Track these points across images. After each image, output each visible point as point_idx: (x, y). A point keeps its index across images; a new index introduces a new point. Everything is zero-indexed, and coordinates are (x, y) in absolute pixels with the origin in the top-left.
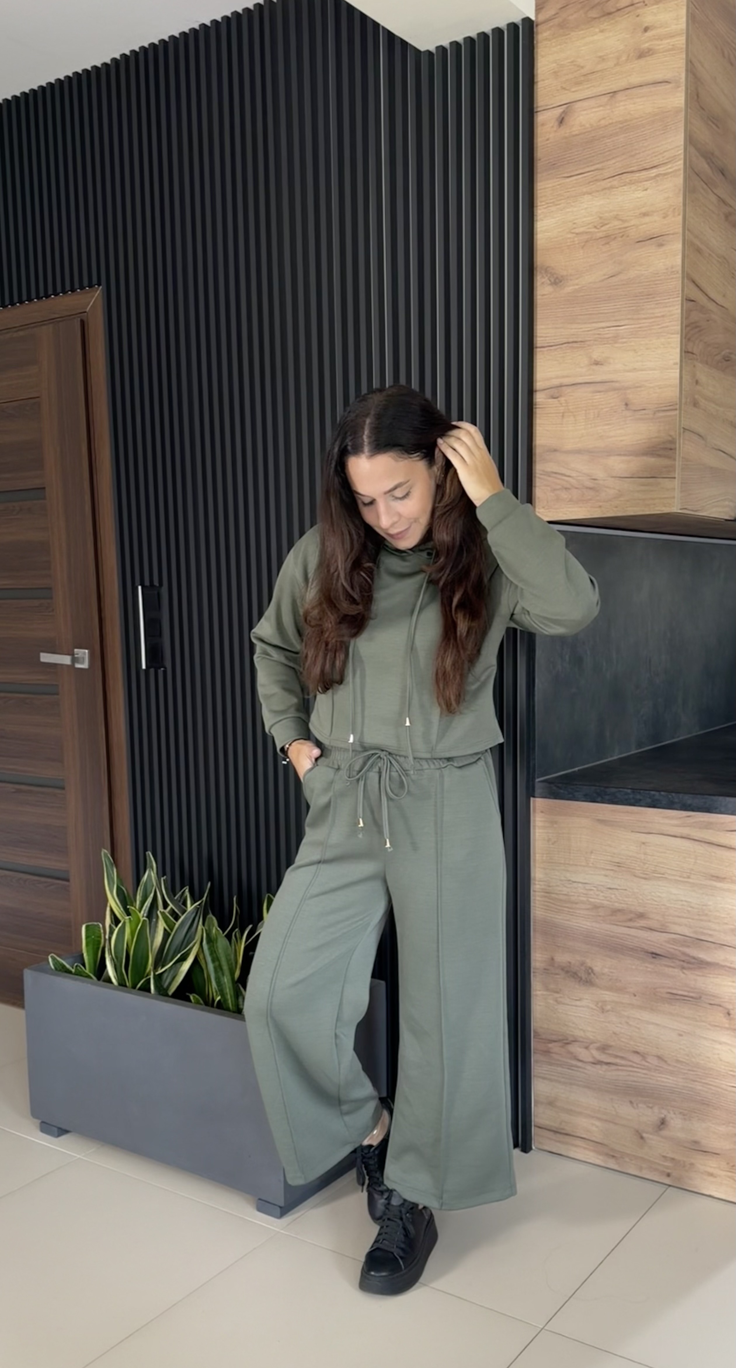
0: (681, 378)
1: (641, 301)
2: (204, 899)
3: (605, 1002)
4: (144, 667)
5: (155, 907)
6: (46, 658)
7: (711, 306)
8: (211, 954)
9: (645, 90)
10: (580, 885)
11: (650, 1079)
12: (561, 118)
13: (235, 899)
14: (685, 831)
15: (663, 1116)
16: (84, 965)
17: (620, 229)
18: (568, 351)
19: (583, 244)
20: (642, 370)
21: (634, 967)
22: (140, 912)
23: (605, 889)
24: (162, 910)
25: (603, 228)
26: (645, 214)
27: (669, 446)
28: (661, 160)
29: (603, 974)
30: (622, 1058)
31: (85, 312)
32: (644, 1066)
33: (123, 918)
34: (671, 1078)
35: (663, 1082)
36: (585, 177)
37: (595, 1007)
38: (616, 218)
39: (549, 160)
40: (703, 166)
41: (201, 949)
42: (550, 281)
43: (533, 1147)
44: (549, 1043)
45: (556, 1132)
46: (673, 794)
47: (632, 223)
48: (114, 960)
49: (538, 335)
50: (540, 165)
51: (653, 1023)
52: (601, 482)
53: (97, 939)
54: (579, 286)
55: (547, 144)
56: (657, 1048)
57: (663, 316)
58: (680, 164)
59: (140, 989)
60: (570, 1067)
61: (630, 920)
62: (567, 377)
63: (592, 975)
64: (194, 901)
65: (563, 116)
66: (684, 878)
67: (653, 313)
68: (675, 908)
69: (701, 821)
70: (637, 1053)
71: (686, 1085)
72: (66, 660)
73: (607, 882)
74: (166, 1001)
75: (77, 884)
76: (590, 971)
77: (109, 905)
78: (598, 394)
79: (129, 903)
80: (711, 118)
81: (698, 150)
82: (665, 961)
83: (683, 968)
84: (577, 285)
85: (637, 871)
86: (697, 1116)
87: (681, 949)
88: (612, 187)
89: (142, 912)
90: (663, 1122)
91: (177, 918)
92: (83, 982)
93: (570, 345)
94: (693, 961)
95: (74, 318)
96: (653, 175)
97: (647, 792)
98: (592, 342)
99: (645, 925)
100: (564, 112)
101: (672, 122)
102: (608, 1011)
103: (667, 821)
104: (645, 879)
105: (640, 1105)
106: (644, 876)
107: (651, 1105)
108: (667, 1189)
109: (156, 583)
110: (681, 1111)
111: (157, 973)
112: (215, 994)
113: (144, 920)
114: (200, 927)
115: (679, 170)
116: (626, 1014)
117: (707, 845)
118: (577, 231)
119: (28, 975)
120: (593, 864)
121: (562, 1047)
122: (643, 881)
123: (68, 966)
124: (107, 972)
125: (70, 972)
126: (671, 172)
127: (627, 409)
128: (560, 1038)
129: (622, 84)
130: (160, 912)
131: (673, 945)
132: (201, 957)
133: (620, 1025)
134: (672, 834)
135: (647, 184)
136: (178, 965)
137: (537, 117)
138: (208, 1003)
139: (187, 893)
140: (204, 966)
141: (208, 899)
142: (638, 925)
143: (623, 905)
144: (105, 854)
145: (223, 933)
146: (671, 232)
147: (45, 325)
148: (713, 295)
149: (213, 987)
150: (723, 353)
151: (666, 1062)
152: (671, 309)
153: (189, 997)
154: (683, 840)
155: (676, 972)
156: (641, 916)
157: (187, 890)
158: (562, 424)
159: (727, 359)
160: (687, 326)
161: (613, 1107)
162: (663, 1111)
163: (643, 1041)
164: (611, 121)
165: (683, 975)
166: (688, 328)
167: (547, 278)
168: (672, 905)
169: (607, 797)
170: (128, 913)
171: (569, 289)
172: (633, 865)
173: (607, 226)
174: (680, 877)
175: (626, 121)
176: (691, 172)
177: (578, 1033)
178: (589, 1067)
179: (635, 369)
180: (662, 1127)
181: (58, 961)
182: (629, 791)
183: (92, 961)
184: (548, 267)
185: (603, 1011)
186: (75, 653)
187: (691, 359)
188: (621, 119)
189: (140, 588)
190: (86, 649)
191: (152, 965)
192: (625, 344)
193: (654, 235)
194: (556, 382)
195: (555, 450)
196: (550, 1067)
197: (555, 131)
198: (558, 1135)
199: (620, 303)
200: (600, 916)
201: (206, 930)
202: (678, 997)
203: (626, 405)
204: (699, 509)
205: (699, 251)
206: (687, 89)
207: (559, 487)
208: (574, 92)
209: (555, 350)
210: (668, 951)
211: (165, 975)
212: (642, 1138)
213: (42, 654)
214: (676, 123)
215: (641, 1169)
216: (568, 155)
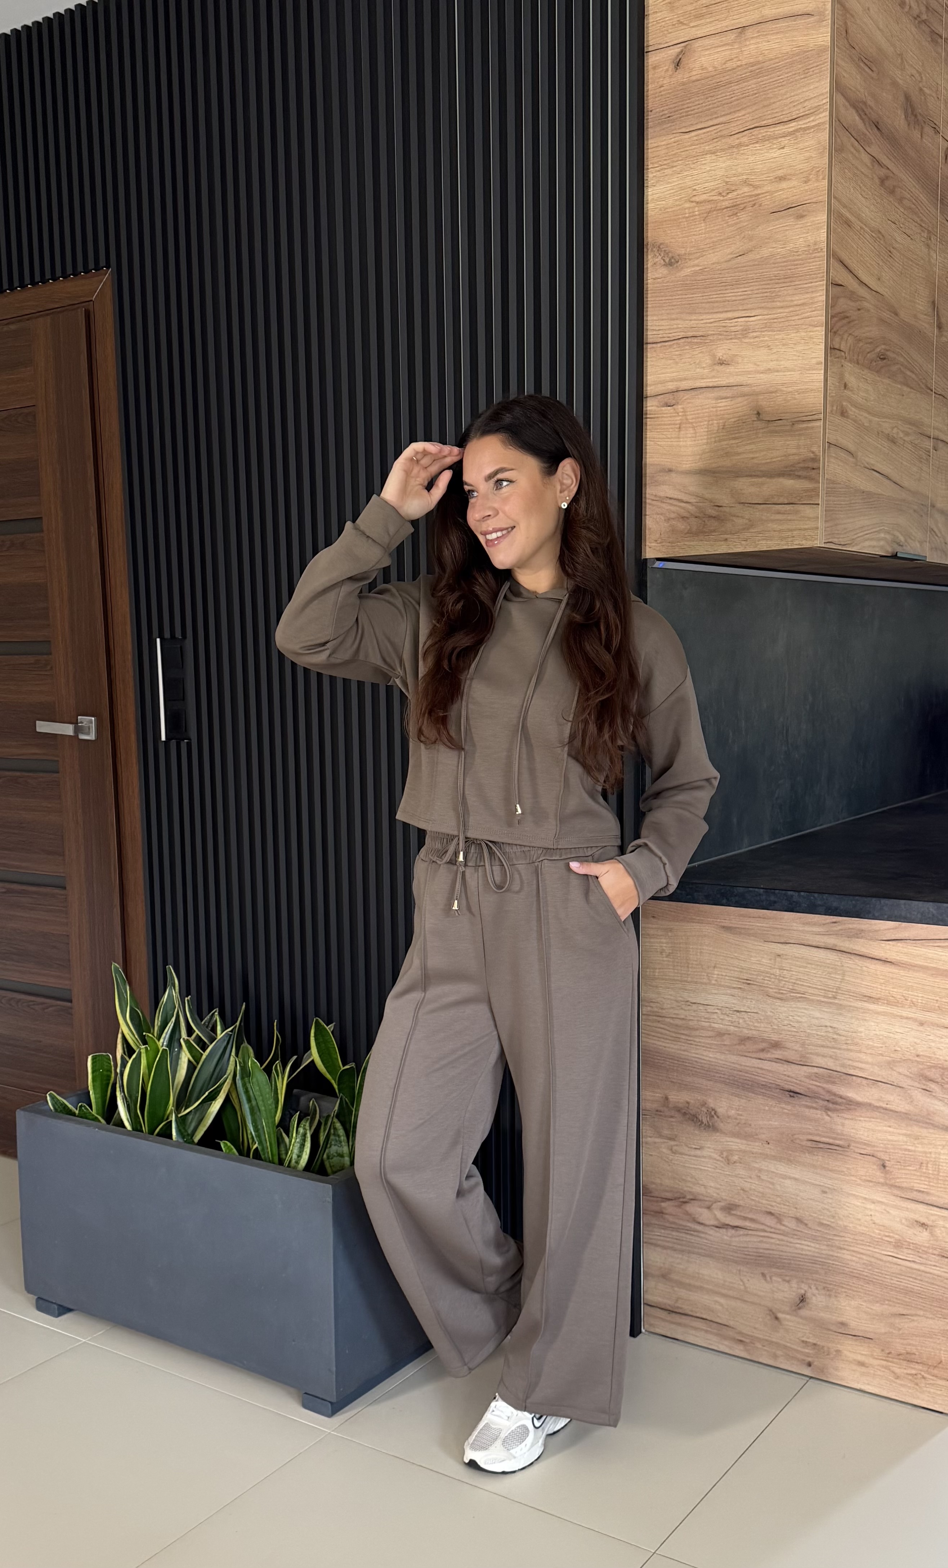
0: (826, 380)
1: (777, 286)
2: (238, 1023)
3: (731, 1152)
4: (163, 738)
5: (177, 1033)
6: (43, 727)
7: (862, 292)
8: (247, 1092)
9: (782, 24)
10: (701, 1007)
11: (787, 1246)
12: (678, 60)
13: (275, 1024)
14: (831, 941)
15: (803, 1292)
16: (91, 1106)
17: (751, 196)
18: (687, 347)
19: (705, 215)
20: (778, 371)
21: (767, 1108)
22: (159, 1040)
23: (731, 1012)
24: (186, 1038)
25: (730, 196)
26: (781, 179)
27: (810, 465)
28: (801, 111)
29: (729, 1117)
30: (752, 1220)
31: (91, 301)
32: (779, 1230)
33: (138, 1047)
34: (812, 1245)
35: (802, 1249)
36: (708, 132)
37: (718, 1158)
38: (746, 182)
39: (663, 111)
40: (852, 117)
41: (234, 1087)
42: (664, 260)
43: (643, 1330)
44: (663, 1202)
45: (671, 1312)
46: (816, 895)
47: (766, 189)
48: (126, 1099)
49: (649, 327)
50: (651, 119)
51: (790, 1178)
52: (727, 510)
53: (105, 1073)
54: (701, 268)
55: (660, 92)
56: (796, 1208)
57: (803, 304)
58: (824, 117)
59: (158, 1135)
60: (688, 1231)
61: (763, 1050)
62: (685, 379)
63: (715, 1117)
64: (225, 1027)
65: (680, 56)
66: (830, 998)
67: (792, 301)
68: (817, 1035)
69: (849, 929)
70: (771, 1213)
71: (831, 1253)
72: (68, 730)
73: (734, 1004)
74: (191, 1150)
75: (80, 1007)
76: (713, 1113)
77: (120, 1031)
78: (724, 400)
79: (144, 1027)
80: (864, 60)
81: (847, 99)
82: (805, 1101)
83: (827, 1109)
84: (698, 266)
85: (771, 990)
86: (845, 1292)
87: (825, 1085)
88: (740, 145)
89: (162, 1040)
90: (803, 1299)
91: (204, 1047)
92: (89, 1125)
93: (689, 340)
94: (840, 1100)
95: (78, 308)
96: (791, 130)
97: (784, 892)
98: (715, 337)
99: (780, 1057)
100: (682, 51)
101: (815, 64)
102: (735, 1162)
103: (807, 928)
104: (781, 999)
105: (774, 1278)
106: (776, 995)
107: (787, 1278)
108: (808, 1381)
109: (178, 635)
110: (825, 1285)
111: (180, 1115)
112: (250, 1141)
113: (164, 1049)
114: (232, 1059)
115: (824, 123)
116: (757, 1165)
117: (858, 957)
118: (697, 199)
119: (22, 1118)
120: (716, 980)
121: (679, 1206)
122: (778, 1003)
123: (70, 1106)
124: (119, 1114)
125: (74, 1114)
126: (816, 125)
127: (759, 420)
128: (676, 1195)
129: (754, 17)
130: (184, 1039)
131: (816, 1081)
132: (234, 1095)
133: (749, 1180)
134: (814, 944)
135: (785, 141)
136: (205, 1105)
137: (648, 59)
138: (244, 1151)
139: (217, 1017)
140: (237, 1108)
141: (242, 1024)
142: (773, 1056)
143: (754, 1032)
144: (116, 969)
145: (261, 1066)
146: (814, 200)
147: (41, 316)
148: (865, 278)
149: (249, 1132)
150: (878, 350)
151: (806, 1225)
152: (814, 295)
153: (219, 1143)
154: (828, 952)
155: (819, 1114)
156: (776, 1045)
157: (216, 1013)
158: (679, 438)
159: (882, 357)
160: (832, 317)
161: (742, 1280)
162: (803, 1286)
163: (779, 1200)
164: (739, 63)
165: (827, 1118)
166: (836, 319)
167: (660, 257)
168: (814, 1032)
169: (734, 899)
170: (145, 1042)
171: (688, 271)
172: (766, 982)
173: (735, 193)
174: (825, 997)
175: (758, 63)
176: (837, 124)
177: (697, 1189)
178: (711, 1232)
179: (769, 369)
180: (801, 1305)
181: (58, 1100)
182: (762, 890)
183: (100, 1100)
184: (661, 244)
185: (728, 1161)
186: (79, 721)
187: (838, 358)
188: (752, 60)
189: (158, 640)
190: (93, 716)
191: (173, 1106)
192: (757, 339)
193: (792, 204)
194: (671, 386)
195: (670, 471)
196: (663, 1231)
197: (671, 77)
198: (674, 1315)
199: (751, 288)
200: (725, 1045)
201: (240, 1063)
202: (821, 1145)
203: (758, 414)
204: (849, 542)
205: (848, 224)
206: (833, 23)
207: (673, 515)
208: (693, 27)
209: (670, 346)
210: (808, 1089)
211: (190, 1117)
212: (777, 1318)
213: (37, 722)
214: (821, 65)
215: (775, 1357)
216: (686, 106)
